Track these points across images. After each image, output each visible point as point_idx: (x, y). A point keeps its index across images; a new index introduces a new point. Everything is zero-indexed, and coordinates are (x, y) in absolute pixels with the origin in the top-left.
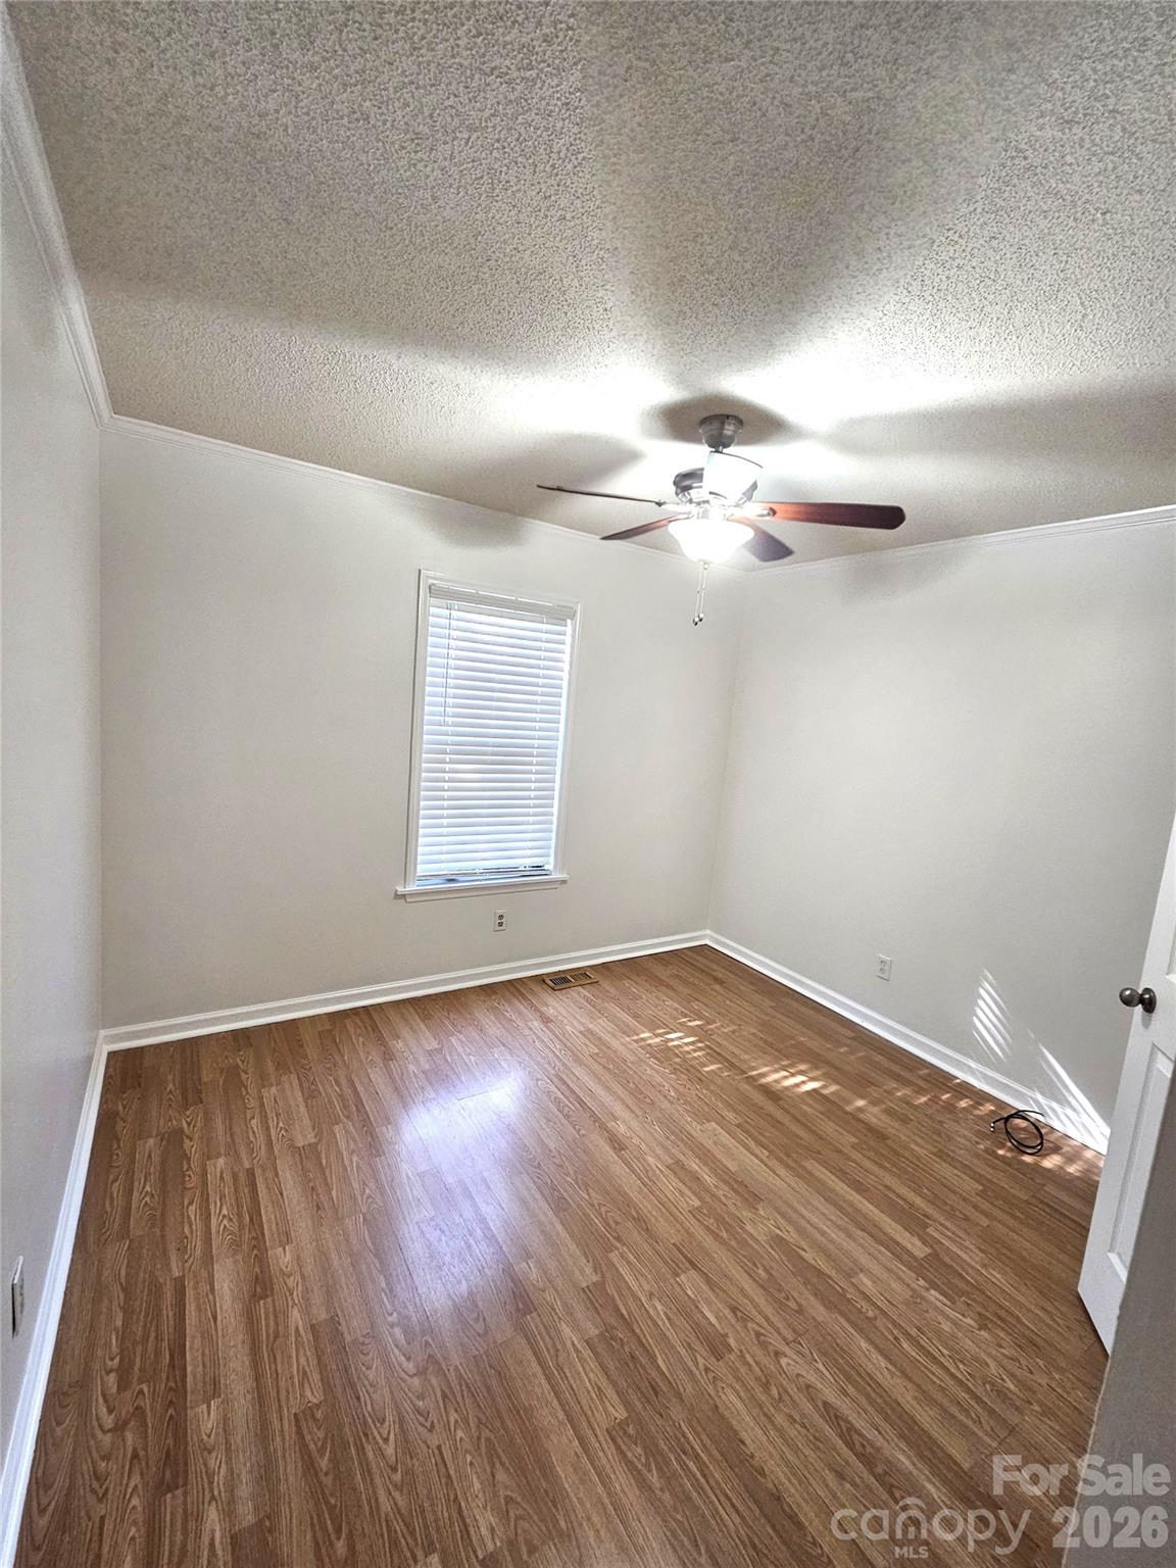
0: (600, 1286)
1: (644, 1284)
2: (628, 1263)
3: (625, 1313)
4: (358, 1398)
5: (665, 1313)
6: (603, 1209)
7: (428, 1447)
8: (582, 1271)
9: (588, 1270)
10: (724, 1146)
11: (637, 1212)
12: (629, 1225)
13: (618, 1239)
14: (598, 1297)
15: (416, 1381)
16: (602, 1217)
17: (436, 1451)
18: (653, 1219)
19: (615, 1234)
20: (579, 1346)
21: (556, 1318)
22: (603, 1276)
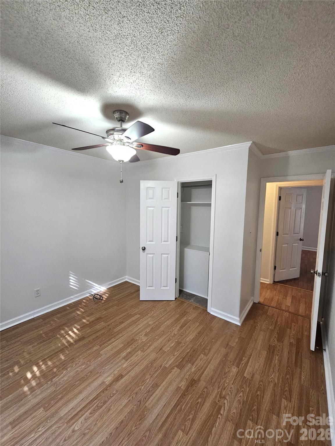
0: (177, 366)
1: (171, 357)
2: (167, 362)
3: (181, 359)
4: (241, 410)
5: (177, 352)
6: (151, 373)
7: (234, 387)
8: (176, 372)
9: (174, 370)
10: (112, 349)
11: (150, 364)
12: (155, 365)
13: (161, 366)
14: (181, 366)
15: (227, 398)
16: (155, 372)
17: (234, 384)
18: (150, 360)
19: (160, 368)
20: (195, 366)
21: (191, 373)
22: (174, 367)
